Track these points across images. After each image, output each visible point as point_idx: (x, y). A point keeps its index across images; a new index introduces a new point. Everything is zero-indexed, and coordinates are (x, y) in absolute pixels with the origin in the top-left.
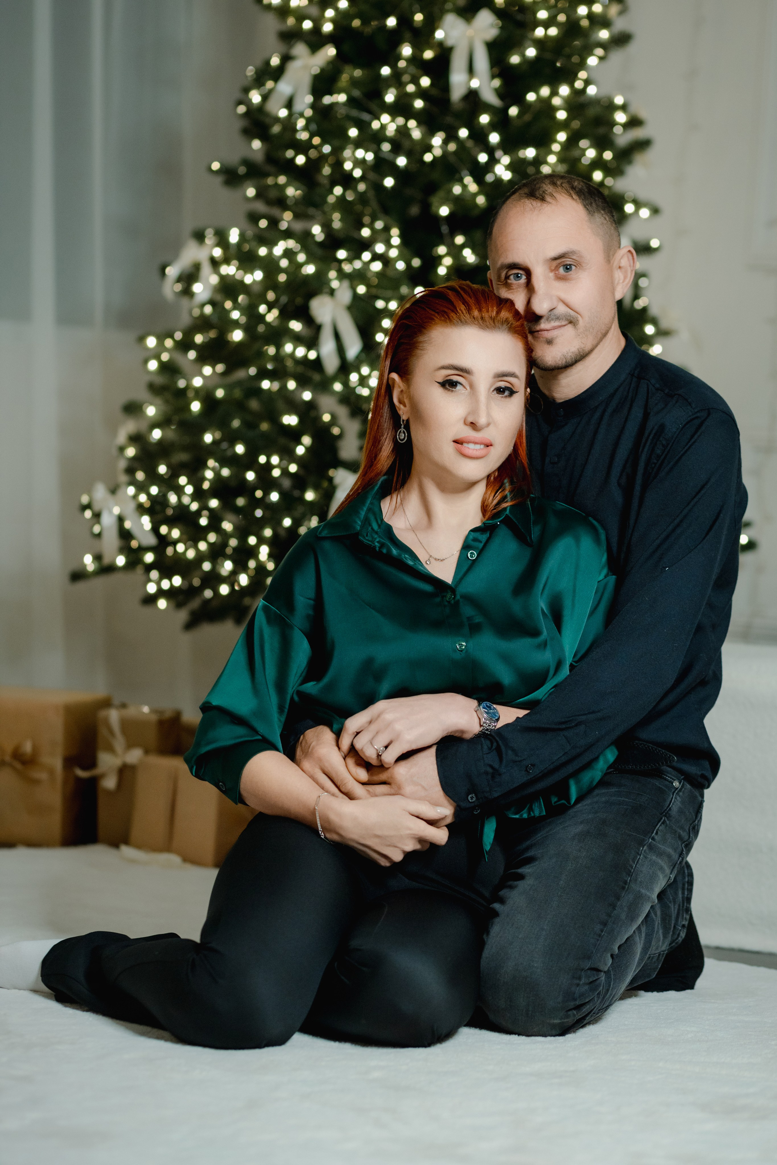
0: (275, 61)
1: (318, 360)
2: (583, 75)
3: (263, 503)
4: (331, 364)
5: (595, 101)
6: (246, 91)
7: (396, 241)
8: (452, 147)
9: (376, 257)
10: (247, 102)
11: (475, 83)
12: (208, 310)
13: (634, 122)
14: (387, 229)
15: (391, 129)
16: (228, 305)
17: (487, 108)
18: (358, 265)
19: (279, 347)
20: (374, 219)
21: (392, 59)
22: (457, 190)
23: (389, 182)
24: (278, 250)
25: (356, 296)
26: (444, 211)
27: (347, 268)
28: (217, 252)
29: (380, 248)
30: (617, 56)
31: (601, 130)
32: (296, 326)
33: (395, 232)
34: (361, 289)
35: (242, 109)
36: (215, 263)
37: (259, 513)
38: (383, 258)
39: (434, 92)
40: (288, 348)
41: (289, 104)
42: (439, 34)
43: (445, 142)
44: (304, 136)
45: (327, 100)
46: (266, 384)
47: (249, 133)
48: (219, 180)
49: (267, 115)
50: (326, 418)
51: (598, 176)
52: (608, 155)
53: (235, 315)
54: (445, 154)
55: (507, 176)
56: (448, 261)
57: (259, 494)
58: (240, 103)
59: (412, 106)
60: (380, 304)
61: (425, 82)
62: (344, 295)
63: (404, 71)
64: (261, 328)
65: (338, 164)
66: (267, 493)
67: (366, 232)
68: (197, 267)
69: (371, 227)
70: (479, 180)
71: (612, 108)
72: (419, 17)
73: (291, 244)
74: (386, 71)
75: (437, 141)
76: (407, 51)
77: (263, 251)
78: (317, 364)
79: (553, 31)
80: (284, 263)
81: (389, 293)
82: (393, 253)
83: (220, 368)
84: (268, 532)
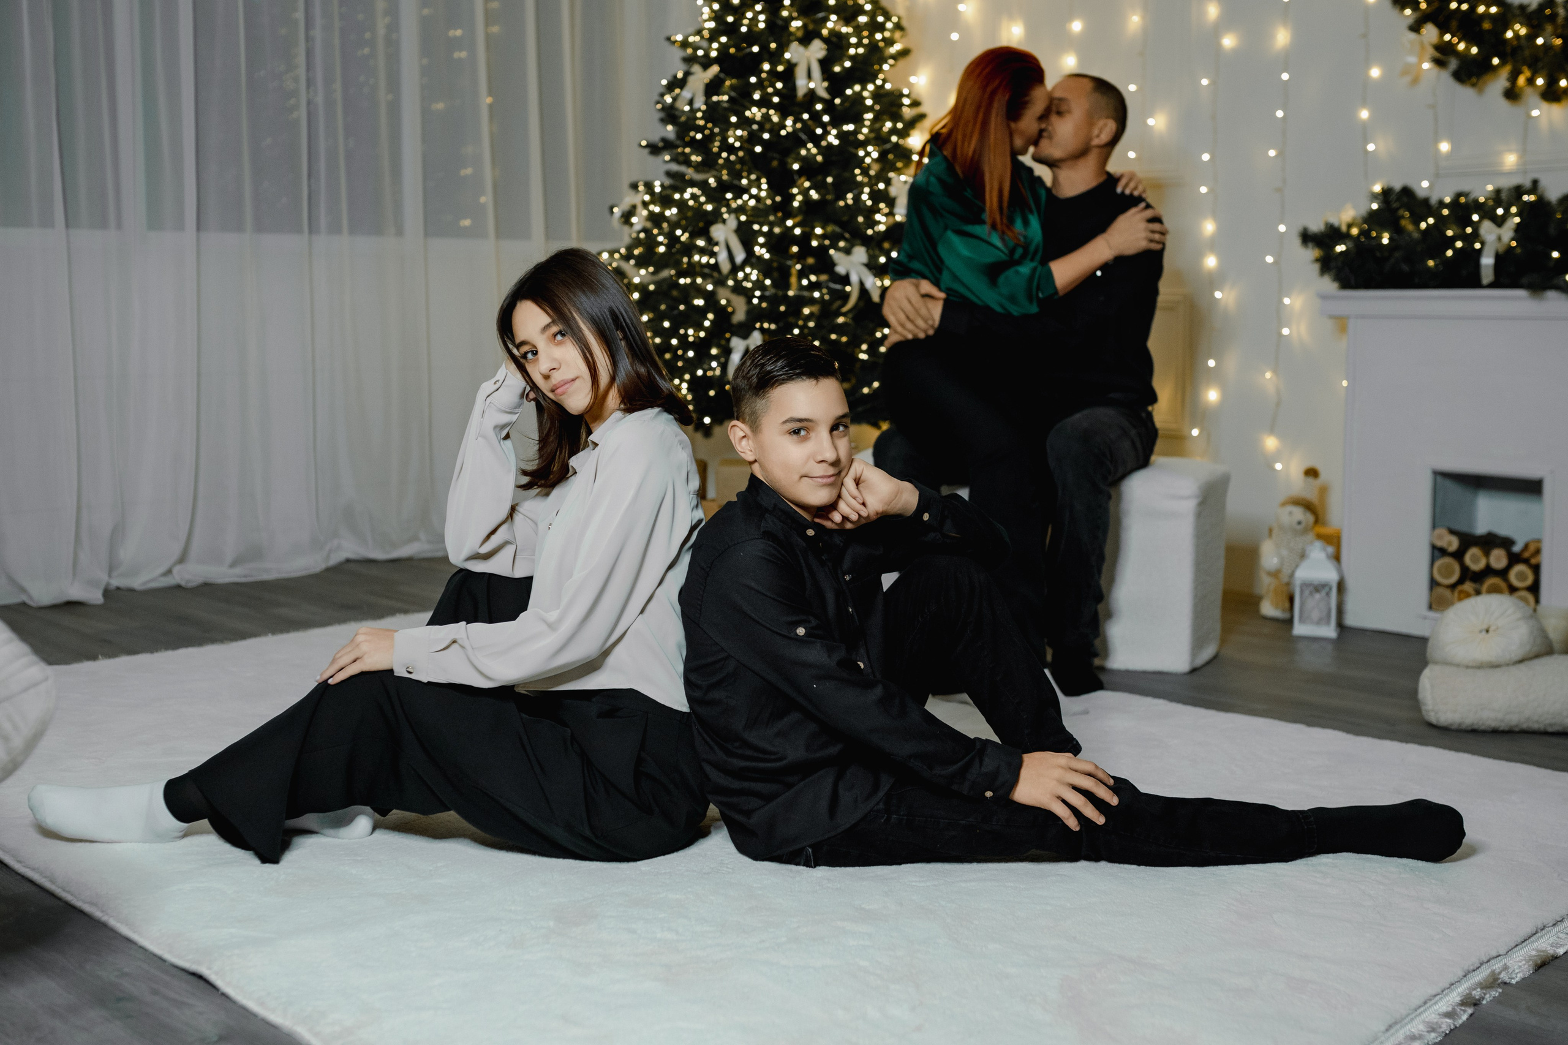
0: (680, 75)
1: (717, 263)
2: (881, 76)
3: (683, 358)
4: (725, 267)
5: (890, 93)
6: (662, 95)
7: (764, 186)
8: (799, 125)
9: (752, 197)
10: (664, 103)
11: (812, 85)
12: (642, 235)
13: (915, 104)
14: (758, 179)
15: (758, 117)
16: (655, 231)
17: (821, 100)
18: (740, 202)
19: (690, 257)
20: (749, 174)
21: (757, 72)
22: (803, 152)
23: (758, 149)
24: (687, 196)
25: (740, 222)
26: (796, 167)
27: (734, 205)
28: (647, 198)
29: (754, 191)
30: (902, 63)
31: (894, 109)
32: (701, 243)
33: (764, 180)
34: (743, 218)
35: (659, 106)
36: (645, 204)
37: (680, 364)
38: (757, 198)
39: (785, 91)
40: (696, 258)
41: (691, 103)
42: (787, 56)
43: (795, 123)
44: (701, 123)
45: (715, 98)
46: (682, 281)
47: (664, 121)
48: (647, 151)
49: (677, 109)
50: (723, 302)
51: (894, 139)
52: (900, 125)
53: (661, 239)
54: (795, 131)
55: (836, 142)
56: (799, 198)
57: (680, 352)
58: (658, 103)
59: (771, 101)
60: (756, 227)
61: (779, 85)
62: (732, 222)
63: (765, 80)
64: (678, 246)
65: (724, 140)
66: (685, 352)
67: (744, 182)
68: (634, 207)
69: (748, 178)
70: (817, 145)
71: (902, 95)
72: (773, 45)
73: (696, 190)
74: (753, 80)
75: (789, 122)
76: (766, 67)
77: (677, 196)
78: (716, 267)
79: (861, 50)
80: (691, 203)
81: (761, 220)
82: (763, 194)
83: (651, 269)
84: (687, 377)
